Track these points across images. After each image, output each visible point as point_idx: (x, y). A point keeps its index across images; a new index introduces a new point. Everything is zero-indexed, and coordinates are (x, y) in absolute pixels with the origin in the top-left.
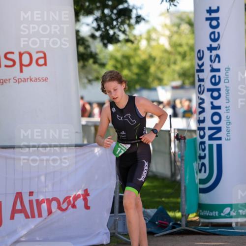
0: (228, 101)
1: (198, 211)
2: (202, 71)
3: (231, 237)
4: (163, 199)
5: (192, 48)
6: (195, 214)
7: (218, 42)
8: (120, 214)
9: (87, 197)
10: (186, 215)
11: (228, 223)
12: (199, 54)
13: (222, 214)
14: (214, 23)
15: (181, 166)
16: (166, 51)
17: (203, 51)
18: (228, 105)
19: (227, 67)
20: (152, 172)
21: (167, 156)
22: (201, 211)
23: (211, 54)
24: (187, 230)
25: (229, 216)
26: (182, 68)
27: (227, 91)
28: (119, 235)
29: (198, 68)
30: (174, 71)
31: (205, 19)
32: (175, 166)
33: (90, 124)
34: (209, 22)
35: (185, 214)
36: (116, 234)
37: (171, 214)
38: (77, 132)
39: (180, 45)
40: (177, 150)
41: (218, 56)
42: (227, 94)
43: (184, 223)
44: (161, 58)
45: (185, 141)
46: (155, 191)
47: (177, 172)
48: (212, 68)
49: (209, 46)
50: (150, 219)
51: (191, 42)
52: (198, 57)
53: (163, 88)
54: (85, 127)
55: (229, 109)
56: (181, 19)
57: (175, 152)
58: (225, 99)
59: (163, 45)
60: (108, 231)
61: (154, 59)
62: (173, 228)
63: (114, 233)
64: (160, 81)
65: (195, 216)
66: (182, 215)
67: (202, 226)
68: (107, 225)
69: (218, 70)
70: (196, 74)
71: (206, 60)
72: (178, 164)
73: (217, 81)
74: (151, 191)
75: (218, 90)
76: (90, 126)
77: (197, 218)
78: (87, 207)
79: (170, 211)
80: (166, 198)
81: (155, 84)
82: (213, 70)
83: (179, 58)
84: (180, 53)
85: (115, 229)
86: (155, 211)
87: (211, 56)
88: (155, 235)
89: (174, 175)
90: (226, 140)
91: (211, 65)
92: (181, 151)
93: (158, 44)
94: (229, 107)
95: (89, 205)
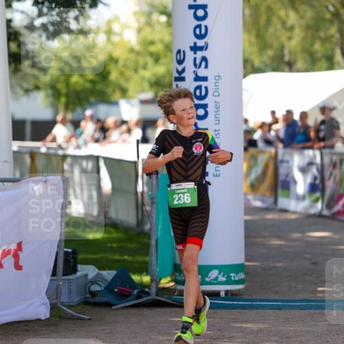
0: (218, 122)
1: (172, 275)
2: (183, 79)
3: (218, 311)
4: (126, 257)
5: (168, 47)
6: (169, 279)
7: (205, 40)
8: (64, 278)
9: (19, 253)
10: (156, 280)
11: (214, 291)
12: (178, 55)
13: (207, 279)
14: (200, 13)
15: (152, 212)
16: (132, 50)
17: (184, 52)
18: (217, 127)
19: (217, 75)
20: (110, 218)
21: (133, 197)
22: (177, 274)
23: (195, 56)
24: (158, 301)
25: (215, 281)
26: (154, 75)
27: (217, 108)
28: (62, 307)
29: (177, 75)
30: (143, 78)
31: (187, 7)
32: (143, 211)
33: (23, 150)
34: (192, 11)
35: (155, 278)
36: (59, 305)
37: (136, 278)
38: (6, 162)
39: (152, 43)
40: (146, 189)
41: (204, 59)
42: (216, 112)
43: (153, 291)
44: (126, 60)
45: (157, 177)
46: (114, 245)
47: (146, 219)
48: (196, 75)
49: (192, 45)
50: (106, 284)
51: (167, 38)
52: (177, 60)
53: (128, 102)
54: (17, 155)
55: (219, 133)
56: (153, 6)
57: (143, 192)
58: (214, 119)
59: (129, 41)
60: (47, 300)
61: (116, 61)
62: (139, 297)
63: (56, 304)
64: (124, 92)
65: (170, 281)
66: (152, 280)
67: (178, 295)
68: (47, 293)
69: (205, 79)
70: (174, 84)
71: (188, 64)
72: (148, 208)
73: (203, 93)
74: (109, 245)
75: (205, 107)
76: (25, 153)
77: (172, 284)
78: (18, 267)
79: (134, 273)
80: (129, 255)
81: (116, 96)
82: (197, 78)
83: (150, 61)
84: (152, 54)
85: (57, 298)
86: (113, 273)
87: (195, 59)
88: (113, 307)
89: (140, 223)
90: (214, 176)
91: (194, 72)
92: (152, 191)
93: (122, 39)
94: (218, 130)
95: (20, 264)
